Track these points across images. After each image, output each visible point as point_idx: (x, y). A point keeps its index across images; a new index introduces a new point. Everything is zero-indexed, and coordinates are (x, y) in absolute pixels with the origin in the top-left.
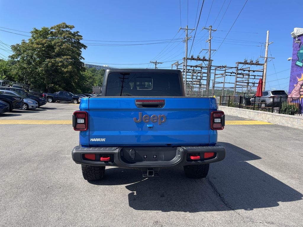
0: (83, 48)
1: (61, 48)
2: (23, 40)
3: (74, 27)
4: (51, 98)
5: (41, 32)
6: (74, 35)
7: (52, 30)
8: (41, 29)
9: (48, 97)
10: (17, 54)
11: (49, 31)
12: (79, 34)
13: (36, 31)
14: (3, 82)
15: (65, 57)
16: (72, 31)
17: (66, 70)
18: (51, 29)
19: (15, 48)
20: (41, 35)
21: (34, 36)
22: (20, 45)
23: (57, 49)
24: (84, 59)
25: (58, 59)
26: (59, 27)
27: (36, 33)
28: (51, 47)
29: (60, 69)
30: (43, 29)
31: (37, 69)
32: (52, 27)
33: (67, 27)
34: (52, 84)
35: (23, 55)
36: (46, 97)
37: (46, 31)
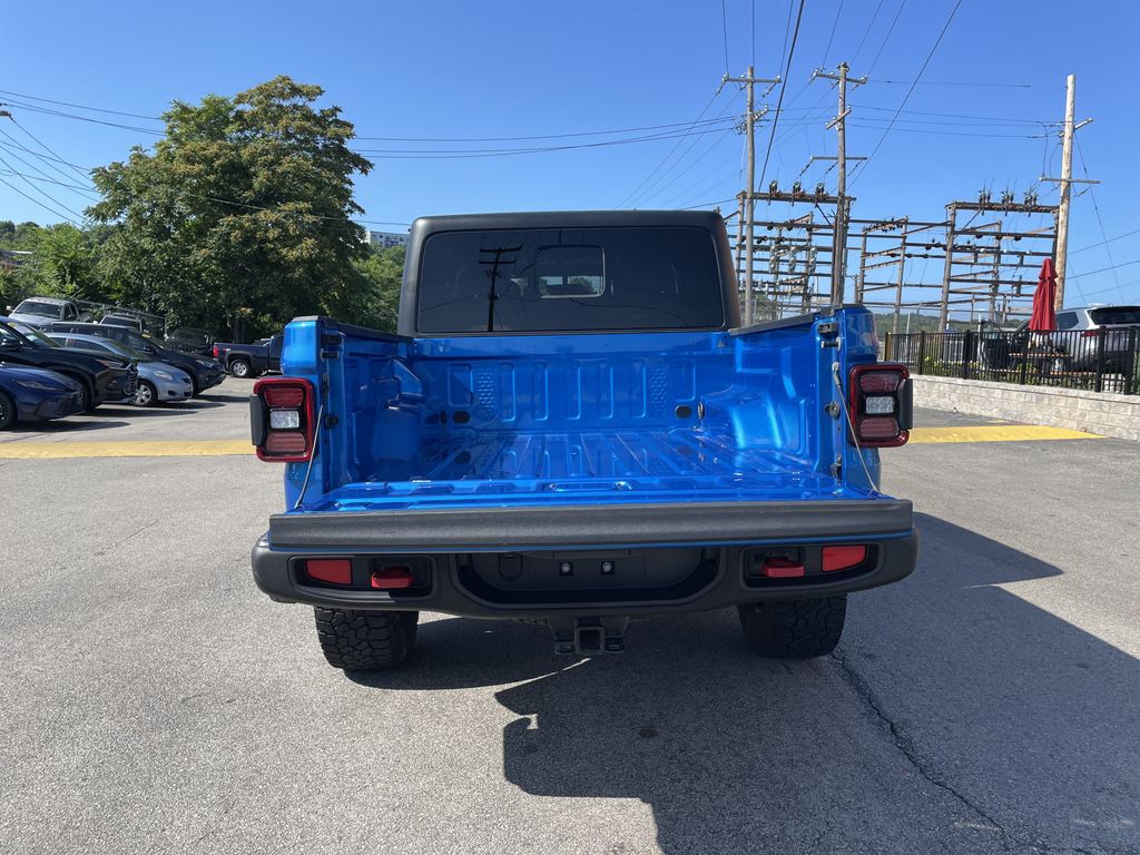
0: (357, 171)
1: (274, 172)
2: (136, 149)
3: (321, 93)
4: (245, 359)
5: (199, 114)
6: (322, 121)
7: (240, 107)
8: (200, 106)
9: (233, 358)
10: (114, 201)
11: (231, 109)
12: (340, 116)
13: (184, 113)
14: (66, 308)
15: (291, 206)
16: (316, 107)
17: (292, 254)
18: (239, 102)
19: (108, 179)
20: (200, 127)
21: (177, 131)
22: (124, 165)
23: (261, 179)
24: (363, 211)
25: (266, 215)
26: (266, 93)
27: (182, 119)
28: (238, 172)
29: (272, 250)
30: (207, 103)
31: (189, 252)
32: (240, 96)
33: (296, 91)
34: (246, 306)
35: (136, 204)
36: (226, 356)
37: (219, 112)
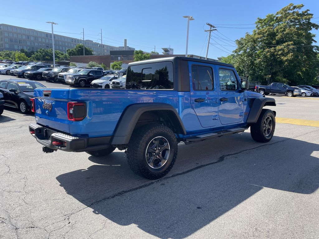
0: (313, 29)
1: (283, 34)
2: (247, 33)
3: (303, 6)
4: (263, 90)
5: (265, 20)
6: (303, 15)
7: (277, 16)
8: (266, 18)
9: (260, 89)
10: (239, 48)
11: (275, 17)
12: (309, 12)
13: (260, 21)
15: (286, 43)
16: (300, 11)
17: (285, 59)
18: (277, 14)
19: (239, 43)
20: (265, 24)
21: (259, 26)
22: (244, 38)
23: (279, 36)
24: (316, 42)
25: (279, 47)
26: (285, 10)
27: (260, 23)
28: (273, 35)
29: (279, 57)
30: (267, 16)
31: (256, 60)
32: (277, 12)
33: (295, 7)
34: (269, 75)
35: (244, 48)
36: (258, 89)
37: (271, 18)
